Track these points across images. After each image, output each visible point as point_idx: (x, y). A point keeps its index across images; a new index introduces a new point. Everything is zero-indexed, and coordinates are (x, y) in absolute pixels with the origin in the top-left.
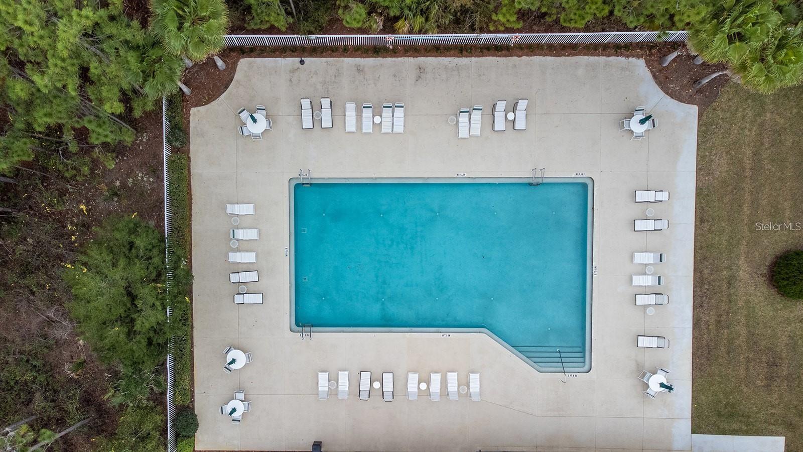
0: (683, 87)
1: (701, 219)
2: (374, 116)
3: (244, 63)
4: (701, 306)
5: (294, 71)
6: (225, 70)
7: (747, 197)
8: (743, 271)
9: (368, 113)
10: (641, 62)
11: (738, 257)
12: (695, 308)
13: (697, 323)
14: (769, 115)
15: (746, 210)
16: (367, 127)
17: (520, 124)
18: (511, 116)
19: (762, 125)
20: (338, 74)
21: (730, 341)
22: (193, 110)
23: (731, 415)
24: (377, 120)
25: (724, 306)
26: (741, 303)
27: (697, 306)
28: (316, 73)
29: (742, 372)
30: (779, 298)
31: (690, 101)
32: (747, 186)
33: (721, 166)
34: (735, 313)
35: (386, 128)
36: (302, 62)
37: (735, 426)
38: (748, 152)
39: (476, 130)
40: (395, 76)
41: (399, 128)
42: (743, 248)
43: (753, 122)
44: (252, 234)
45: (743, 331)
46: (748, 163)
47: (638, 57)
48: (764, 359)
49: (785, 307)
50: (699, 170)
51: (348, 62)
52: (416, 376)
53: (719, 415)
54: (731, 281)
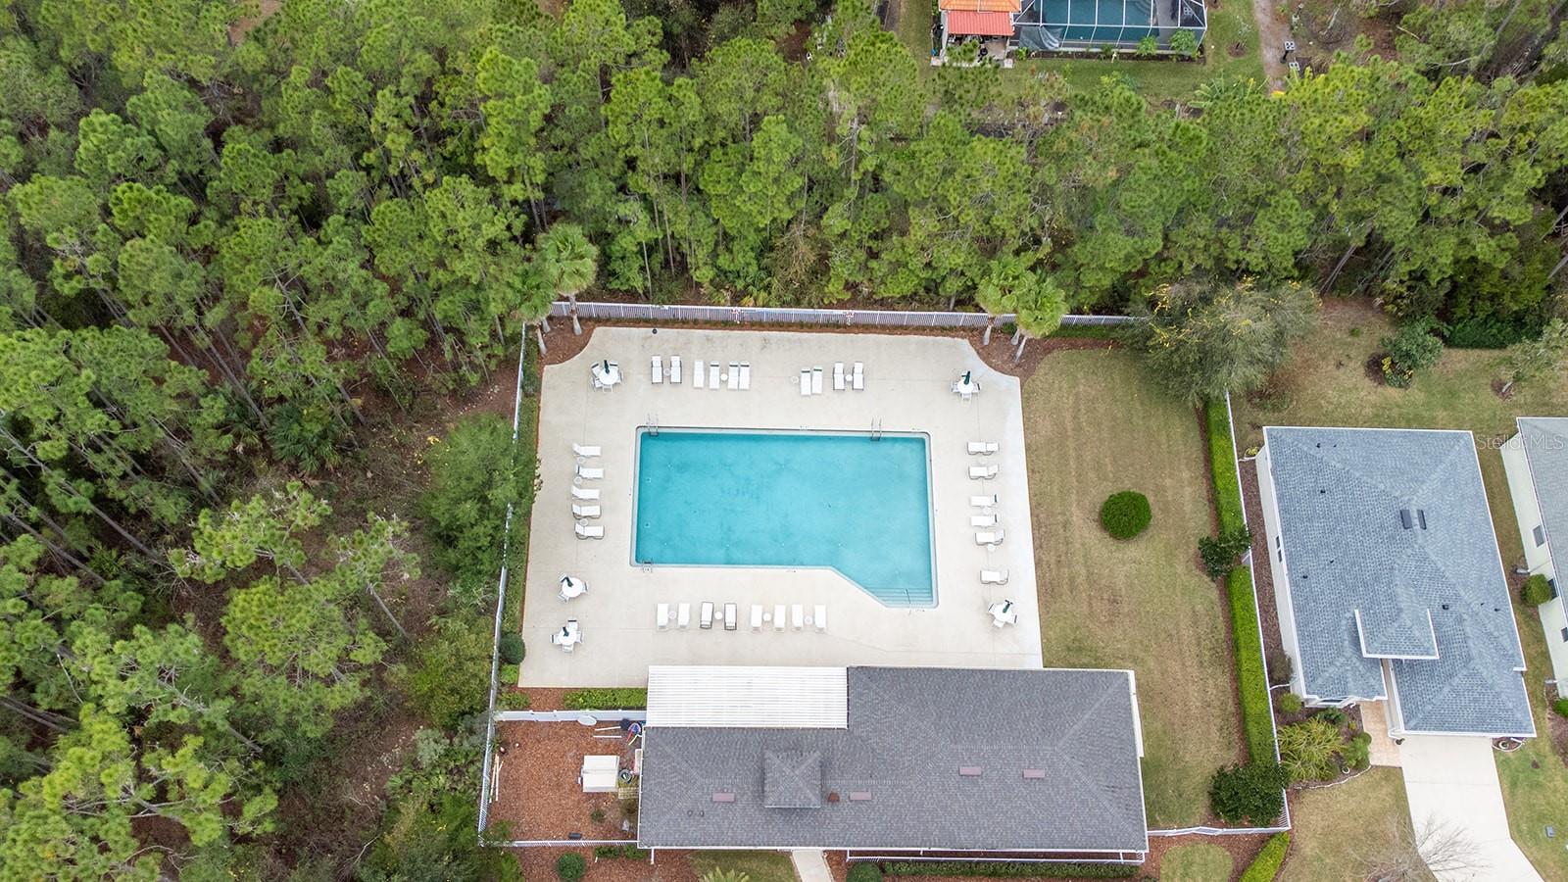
0: (1004, 362)
1: (1032, 471)
2: (721, 374)
3: (599, 332)
4: (1041, 547)
5: (646, 338)
6: (581, 335)
7: (1072, 453)
8: (1077, 517)
9: (715, 372)
10: (966, 342)
11: (1071, 505)
12: (1035, 549)
13: (1038, 563)
14: (1082, 387)
15: (1072, 464)
16: (714, 383)
17: (858, 384)
18: (849, 378)
19: (1077, 394)
20: (688, 342)
21: (1072, 580)
22: (546, 367)
23: (1080, 649)
24: (724, 377)
25: (1062, 548)
26: (1078, 546)
27: (1038, 547)
28: (667, 340)
29: (1085, 608)
30: (1111, 541)
31: (1011, 373)
32: (1071, 444)
33: (1046, 427)
34: (1073, 554)
35: (732, 384)
36: (655, 332)
37: (1085, 660)
38: (1068, 416)
39: (817, 389)
40: (742, 345)
41: (745, 385)
42: (1074, 497)
43: (1069, 392)
44: (597, 473)
45: (1083, 572)
46: (1069, 426)
47: (963, 337)
48: (1105, 596)
49: (1118, 549)
50: (1026, 429)
51: (698, 333)
52: (760, 608)
53: (1069, 649)
54: (1066, 525)
